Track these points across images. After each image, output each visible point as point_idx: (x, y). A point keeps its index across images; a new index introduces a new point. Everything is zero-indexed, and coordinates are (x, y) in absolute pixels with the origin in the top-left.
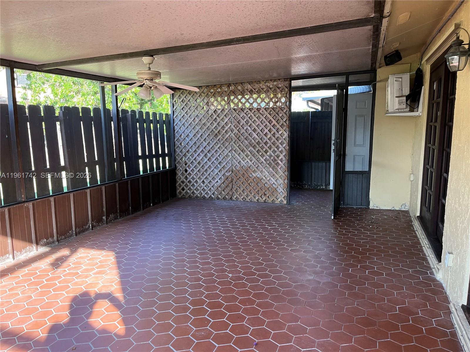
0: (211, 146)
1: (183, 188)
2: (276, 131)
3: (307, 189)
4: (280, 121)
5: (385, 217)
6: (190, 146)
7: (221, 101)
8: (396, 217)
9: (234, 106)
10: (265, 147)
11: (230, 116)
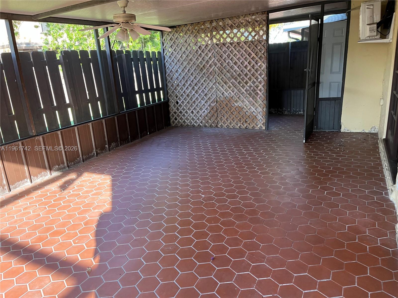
0: (198, 80)
1: (176, 118)
2: (255, 63)
3: (286, 115)
4: (258, 53)
5: (354, 140)
6: (180, 81)
7: (205, 37)
8: (364, 139)
9: (217, 42)
10: (246, 78)
11: (213, 51)
